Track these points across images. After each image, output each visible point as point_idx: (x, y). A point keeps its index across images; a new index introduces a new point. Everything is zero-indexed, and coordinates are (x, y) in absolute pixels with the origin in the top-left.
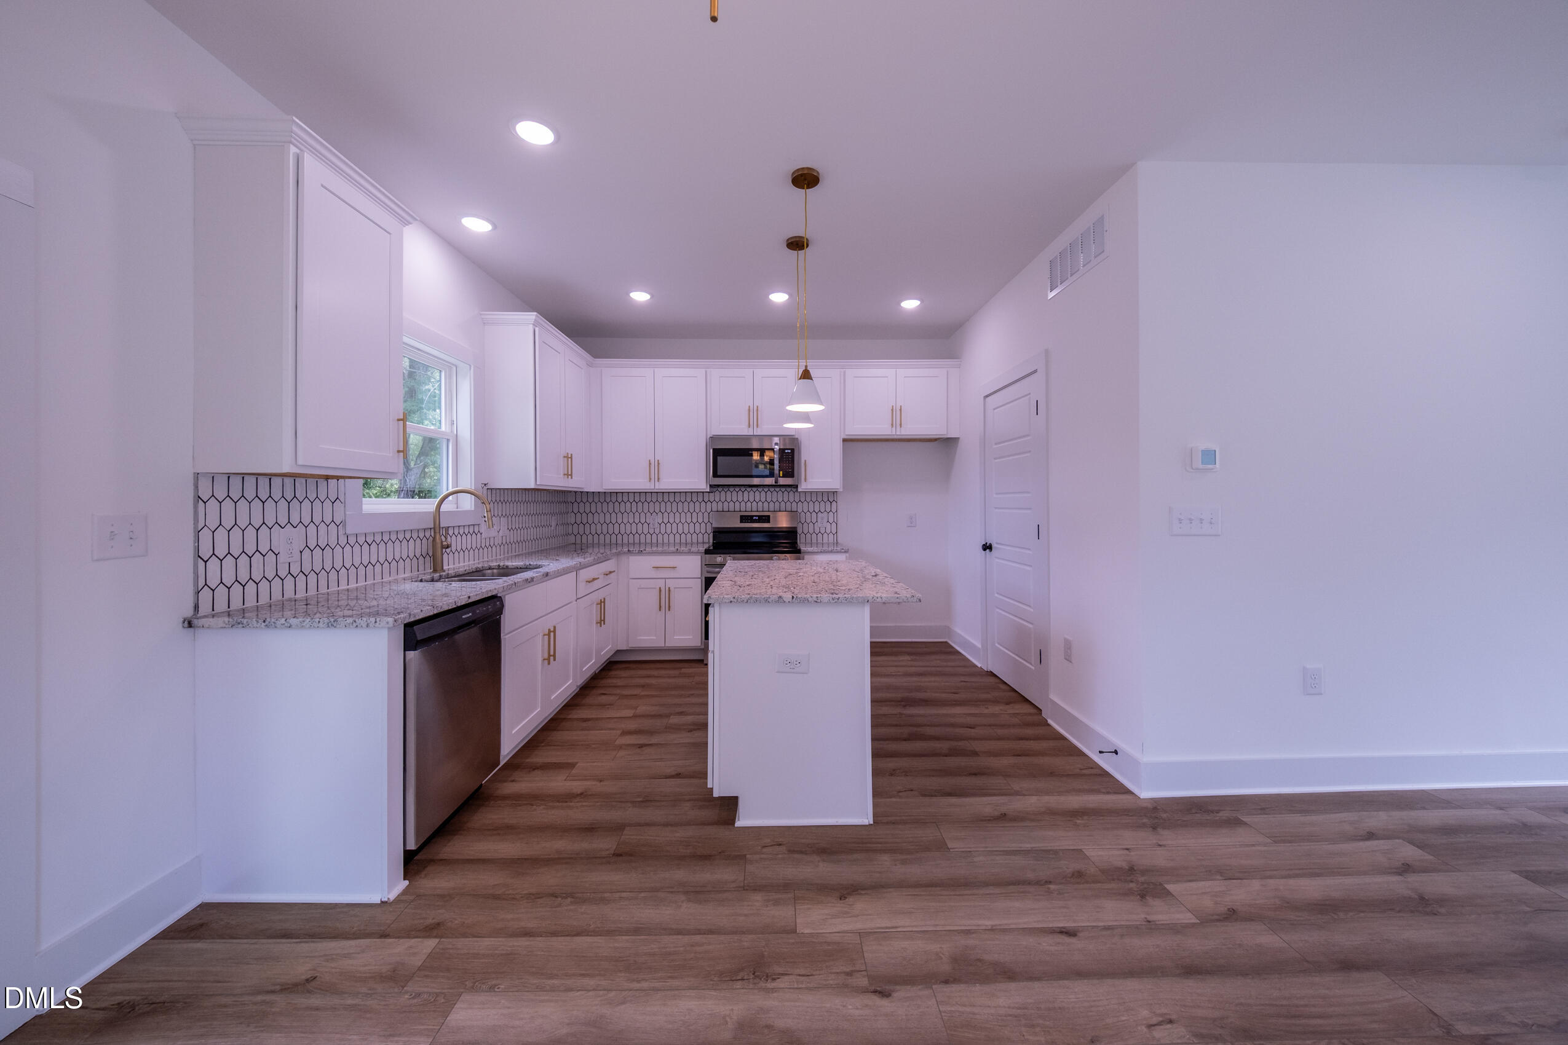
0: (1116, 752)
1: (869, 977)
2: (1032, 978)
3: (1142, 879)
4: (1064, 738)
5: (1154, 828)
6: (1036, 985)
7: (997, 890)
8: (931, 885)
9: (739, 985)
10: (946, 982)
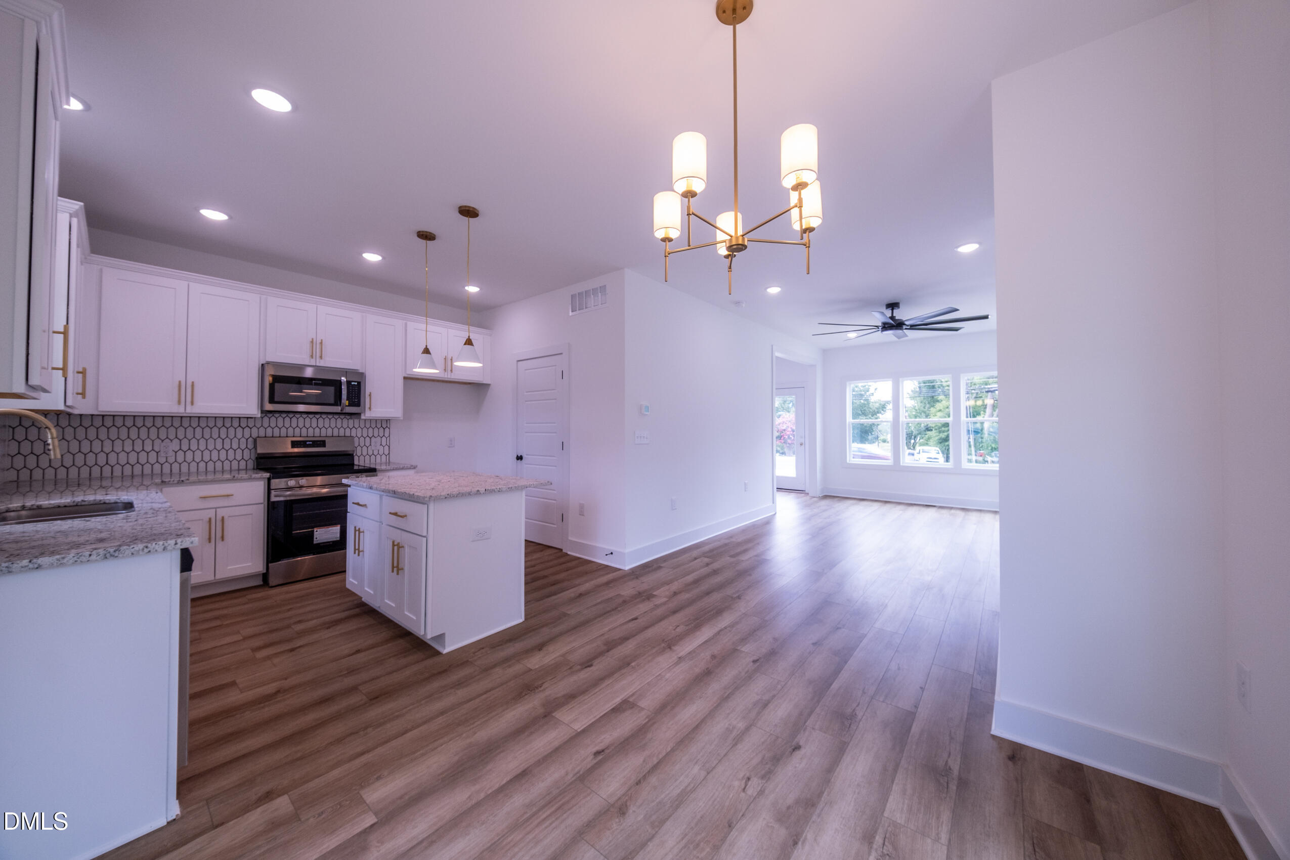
0: (612, 553)
1: (579, 665)
2: (634, 636)
3: (645, 595)
4: (579, 558)
5: (637, 578)
6: (637, 637)
7: (601, 618)
8: (574, 628)
9: (526, 697)
10: (608, 651)
